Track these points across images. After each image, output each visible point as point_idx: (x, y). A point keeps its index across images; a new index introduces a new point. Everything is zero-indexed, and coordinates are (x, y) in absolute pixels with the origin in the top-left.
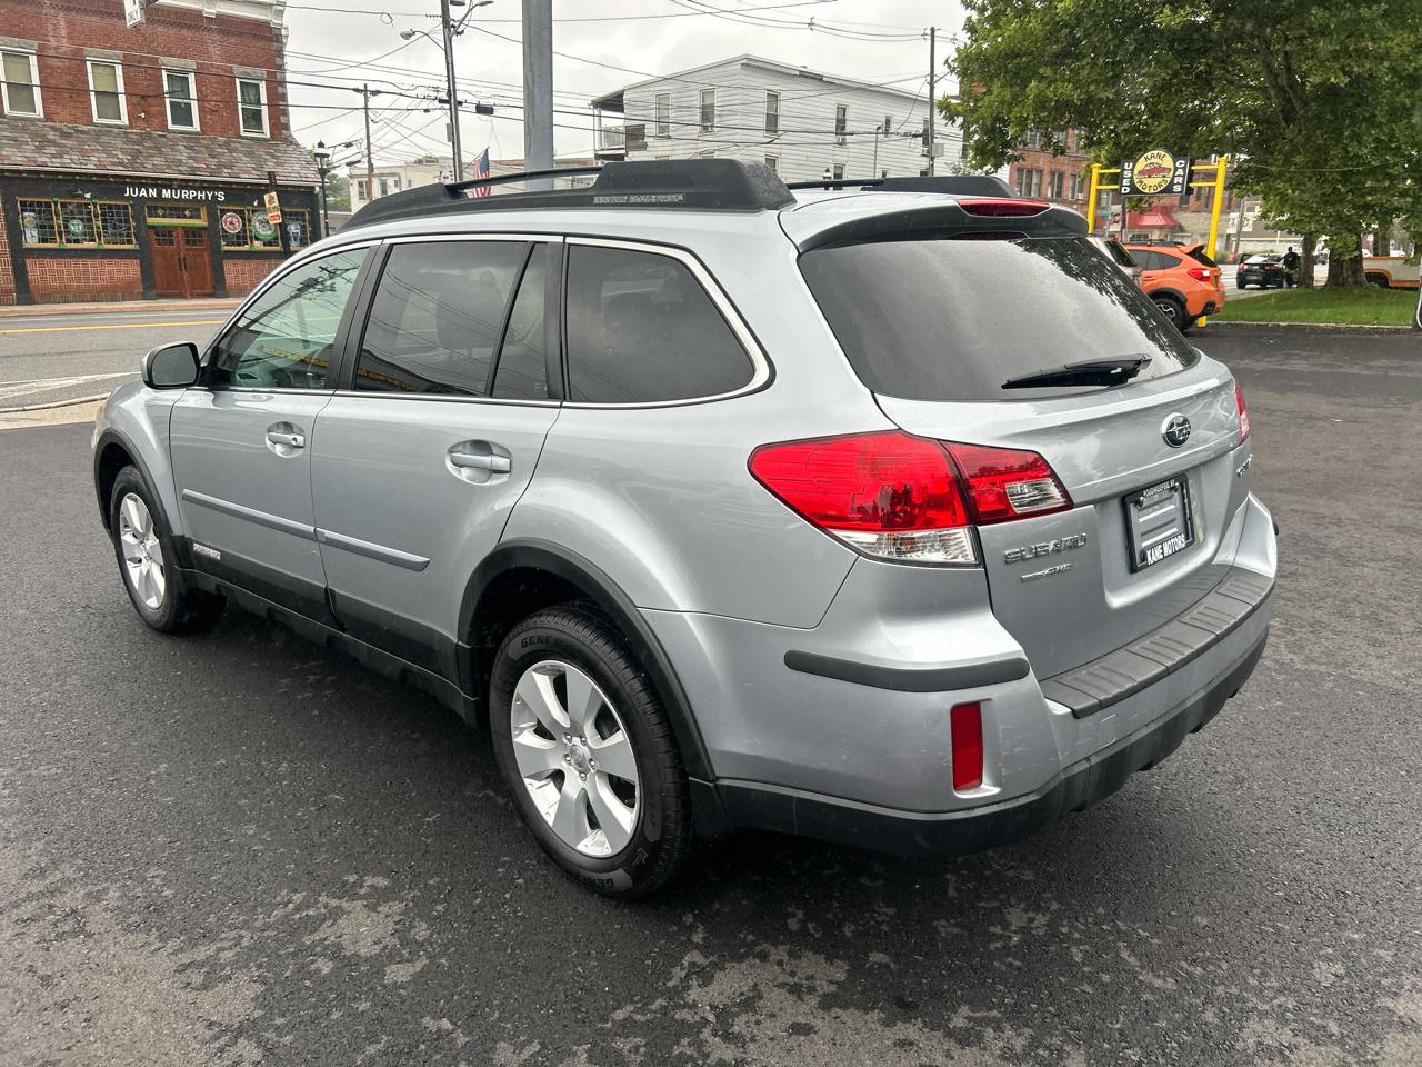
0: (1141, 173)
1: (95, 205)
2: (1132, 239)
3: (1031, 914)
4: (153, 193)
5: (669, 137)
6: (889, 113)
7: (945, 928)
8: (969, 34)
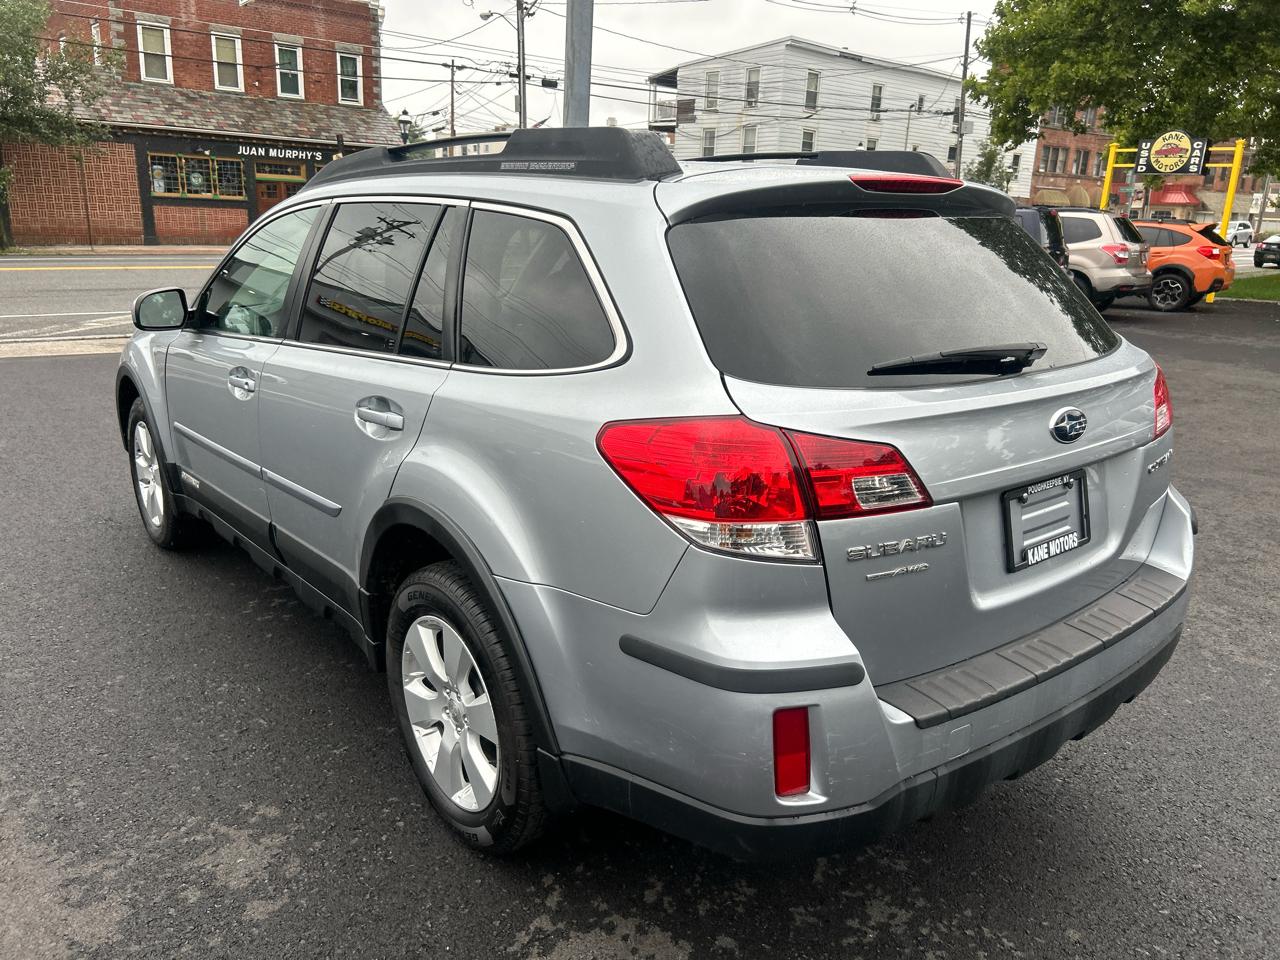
0: (1157, 152)
1: (213, 161)
2: (1154, 216)
3: (894, 910)
4: (262, 152)
5: (716, 112)
6: (923, 92)
7: (801, 916)
8: (999, 18)
